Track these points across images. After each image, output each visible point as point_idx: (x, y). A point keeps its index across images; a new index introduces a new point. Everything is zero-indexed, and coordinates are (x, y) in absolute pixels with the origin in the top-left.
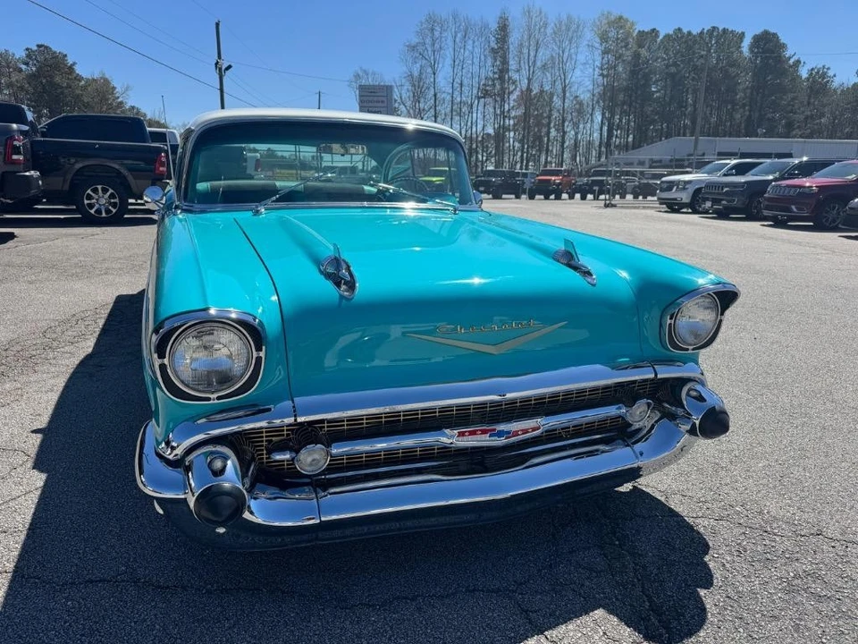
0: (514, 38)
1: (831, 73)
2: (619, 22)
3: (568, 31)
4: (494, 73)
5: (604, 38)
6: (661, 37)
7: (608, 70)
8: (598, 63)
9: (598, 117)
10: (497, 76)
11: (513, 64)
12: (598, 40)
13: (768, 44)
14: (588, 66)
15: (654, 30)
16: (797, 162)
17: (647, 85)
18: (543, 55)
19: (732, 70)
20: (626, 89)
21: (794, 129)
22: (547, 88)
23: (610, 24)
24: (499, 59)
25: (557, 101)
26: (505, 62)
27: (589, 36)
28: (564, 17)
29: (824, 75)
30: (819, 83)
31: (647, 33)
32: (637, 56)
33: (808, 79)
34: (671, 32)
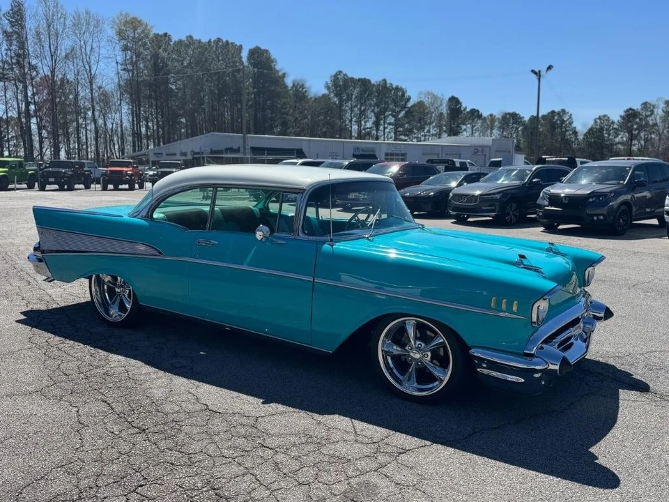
0: (30, 25)
1: (307, 85)
2: (134, 23)
3: (86, 24)
4: (11, 58)
5: (121, 34)
6: (173, 41)
7: (131, 66)
8: (120, 59)
9: (125, 109)
10: (14, 61)
11: (31, 46)
12: (117, 38)
13: (260, 58)
14: (110, 60)
15: (166, 34)
17: (167, 82)
18: (65, 45)
20: (149, 85)
22: (71, 77)
23: (126, 23)
24: (15, 42)
25: (84, 93)
26: (22, 45)
27: (111, 32)
28: (82, 11)
29: (302, 86)
30: (299, 92)
31: (161, 36)
32: (155, 56)
33: (292, 87)
34: (184, 38)
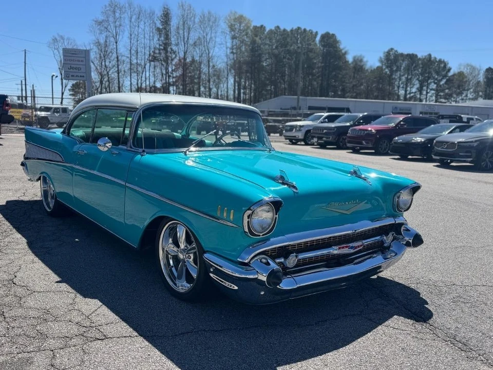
0: (174, 22)
1: (365, 60)
2: (240, 19)
3: (208, 21)
4: (160, 45)
5: (232, 28)
6: (267, 30)
7: (235, 50)
8: (229, 45)
9: (231, 81)
10: (162, 48)
11: (173, 40)
12: (228, 30)
13: (329, 40)
14: (222, 46)
15: (262, 26)
16: (361, 115)
17: (260, 61)
18: (194, 36)
19: (311, 54)
20: (247, 63)
21: (347, 93)
22: (197, 58)
23: (235, 20)
24: (163, 35)
25: (204, 69)
26: (167, 37)
27: (224, 26)
28: (206, 12)
29: (361, 61)
30: (358, 66)
31: (258, 27)
32: (254, 42)
33: (352, 63)
34: (273, 28)
